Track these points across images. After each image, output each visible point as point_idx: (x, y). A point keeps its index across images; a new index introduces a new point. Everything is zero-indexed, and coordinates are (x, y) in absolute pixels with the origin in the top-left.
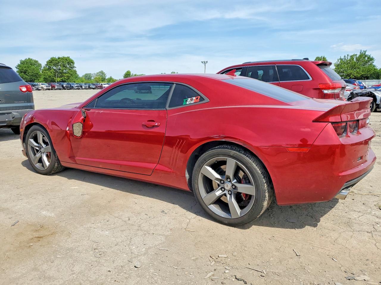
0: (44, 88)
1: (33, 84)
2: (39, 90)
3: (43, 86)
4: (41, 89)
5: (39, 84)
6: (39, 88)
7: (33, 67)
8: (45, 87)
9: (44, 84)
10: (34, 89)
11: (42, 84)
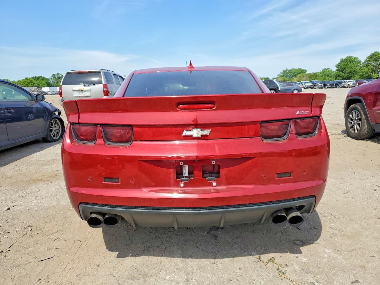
0: (350, 85)
1: (340, 82)
2: (345, 87)
3: (349, 83)
4: (347, 86)
5: (347, 81)
6: (345, 86)
7: (351, 64)
8: (352, 85)
9: (352, 82)
10: (340, 87)
11: (349, 82)
